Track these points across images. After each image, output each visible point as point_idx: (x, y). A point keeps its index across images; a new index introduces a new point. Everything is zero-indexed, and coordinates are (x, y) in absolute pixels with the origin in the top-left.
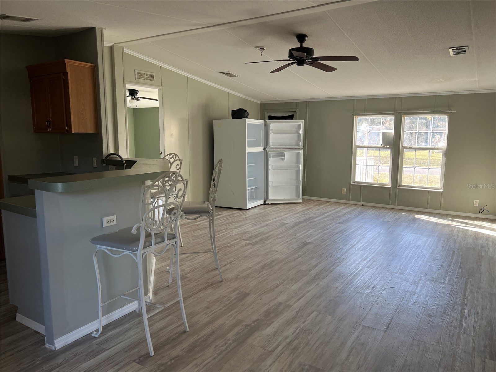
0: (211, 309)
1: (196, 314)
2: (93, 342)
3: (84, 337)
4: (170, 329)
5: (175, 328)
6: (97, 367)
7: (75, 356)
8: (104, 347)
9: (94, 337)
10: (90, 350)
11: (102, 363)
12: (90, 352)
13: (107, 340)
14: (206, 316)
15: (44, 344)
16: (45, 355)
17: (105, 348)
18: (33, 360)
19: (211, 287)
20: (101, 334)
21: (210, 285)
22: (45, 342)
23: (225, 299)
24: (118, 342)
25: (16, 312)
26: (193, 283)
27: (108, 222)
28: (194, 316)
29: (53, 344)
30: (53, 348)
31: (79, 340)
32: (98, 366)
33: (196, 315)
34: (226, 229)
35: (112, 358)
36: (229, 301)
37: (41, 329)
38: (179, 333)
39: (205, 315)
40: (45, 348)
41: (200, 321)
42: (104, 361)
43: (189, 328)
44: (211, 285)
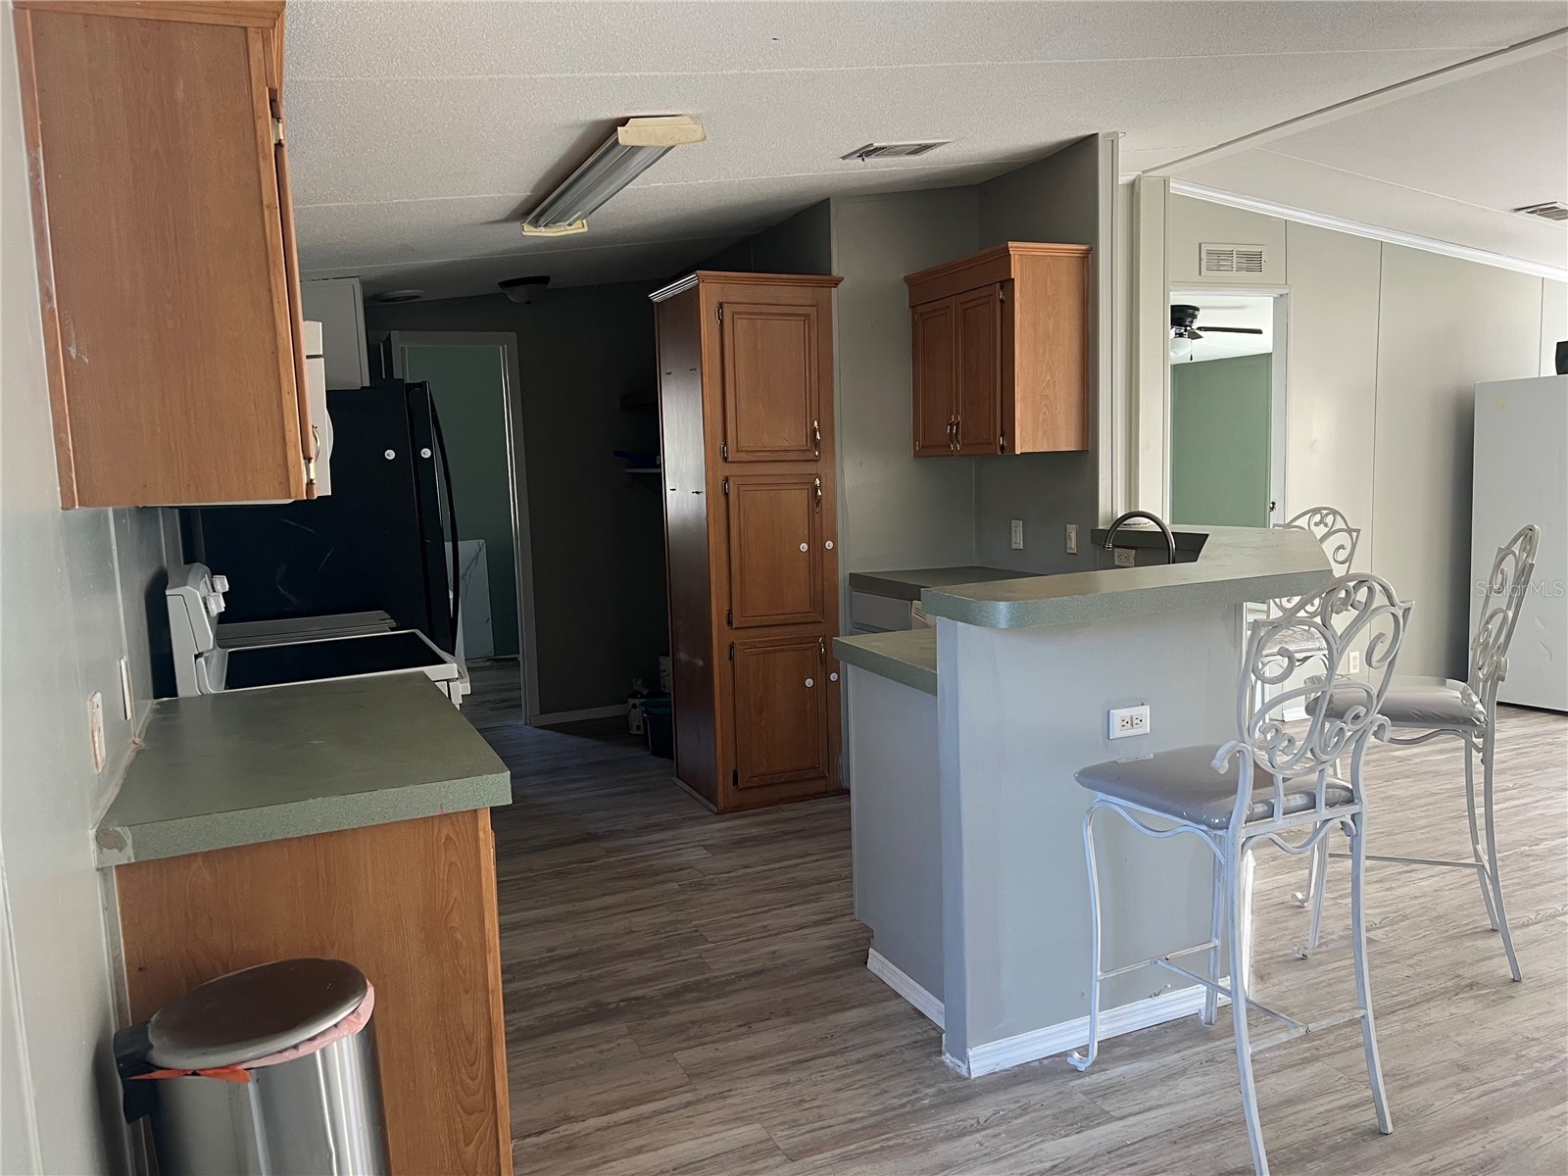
0: (1477, 1075)
1: (1416, 1079)
2: (1072, 1084)
3: (1045, 1062)
4: (1322, 1109)
5: (1341, 1108)
6: (1089, 1164)
7: (1025, 1110)
8: (1106, 1108)
9: (1075, 1070)
10: (1065, 1106)
11: (1104, 1155)
12: (1067, 1112)
13: (1116, 1089)
14: (1459, 1096)
15: (940, 1053)
16: (943, 1086)
17: (1108, 1112)
18: (915, 1092)
19: (1472, 993)
20: (1095, 1063)
21: (1466, 986)
22: (943, 1048)
23: (1533, 1052)
24: (1147, 1105)
25: (869, 945)
26: (1395, 965)
27: (1125, 723)
28: (1411, 1086)
29: (963, 1057)
30: (965, 1073)
31: (1032, 1064)
32: (1093, 1161)
33: (1420, 1083)
34: (1521, 786)
35: (1131, 1148)
36: (1553, 1062)
37: (933, 1008)
38: (1355, 1131)
39: (1454, 1089)
40: (943, 1063)
41: (1434, 1108)
42: (1109, 1153)
43: (1394, 1124)
44: (1471, 986)
